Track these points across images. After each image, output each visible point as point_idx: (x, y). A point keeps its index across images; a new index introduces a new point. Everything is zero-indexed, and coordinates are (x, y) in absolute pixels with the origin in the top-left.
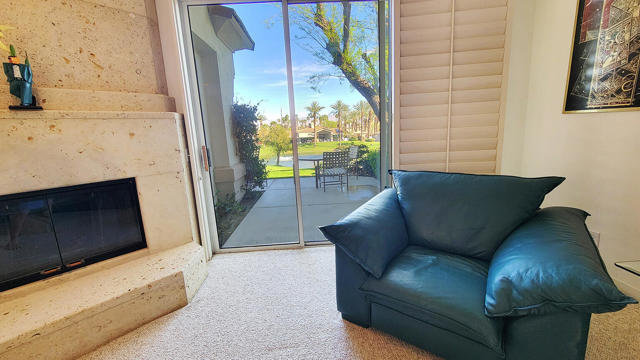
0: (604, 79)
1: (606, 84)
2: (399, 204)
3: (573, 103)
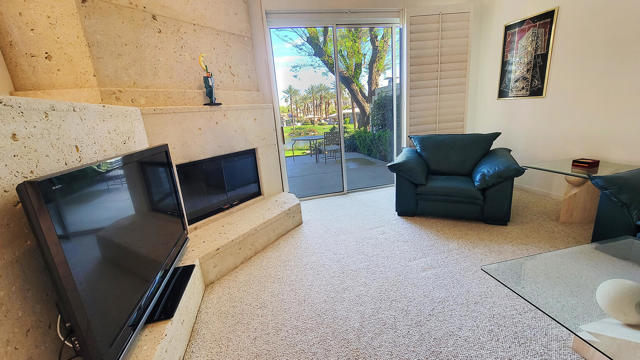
0: (516, 81)
1: (517, 84)
2: (419, 154)
3: (502, 94)
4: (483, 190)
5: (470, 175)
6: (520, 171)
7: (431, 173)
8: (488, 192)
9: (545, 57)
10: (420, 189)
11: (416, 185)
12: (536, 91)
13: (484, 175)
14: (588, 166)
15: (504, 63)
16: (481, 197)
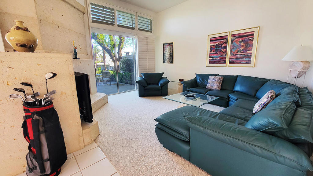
0: (167, 59)
2: (144, 78)
3: (164, 62)
4: (161, 87)
5: (158, 84)
6: (169, 82)
7: (148, 84)
8: (163, 87)
9: (172, 53)
10: (146, 88)
11: (144, 87)
12: (171, 62)
13: (161, 83)
14: (181, 80)
15: (164, 54)
16: (161, 89)
